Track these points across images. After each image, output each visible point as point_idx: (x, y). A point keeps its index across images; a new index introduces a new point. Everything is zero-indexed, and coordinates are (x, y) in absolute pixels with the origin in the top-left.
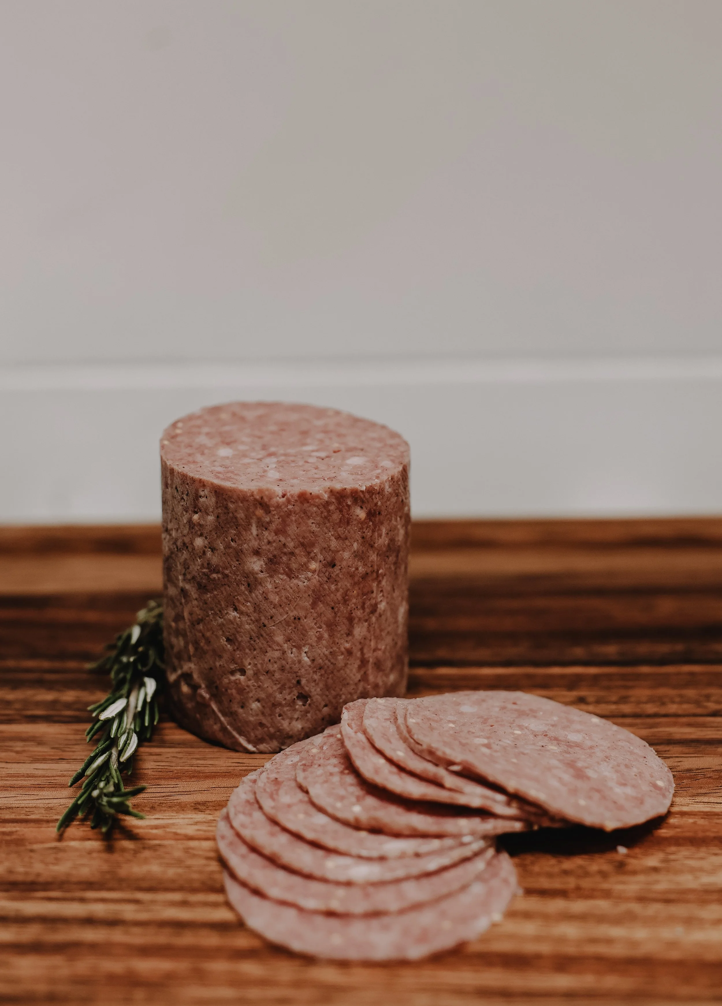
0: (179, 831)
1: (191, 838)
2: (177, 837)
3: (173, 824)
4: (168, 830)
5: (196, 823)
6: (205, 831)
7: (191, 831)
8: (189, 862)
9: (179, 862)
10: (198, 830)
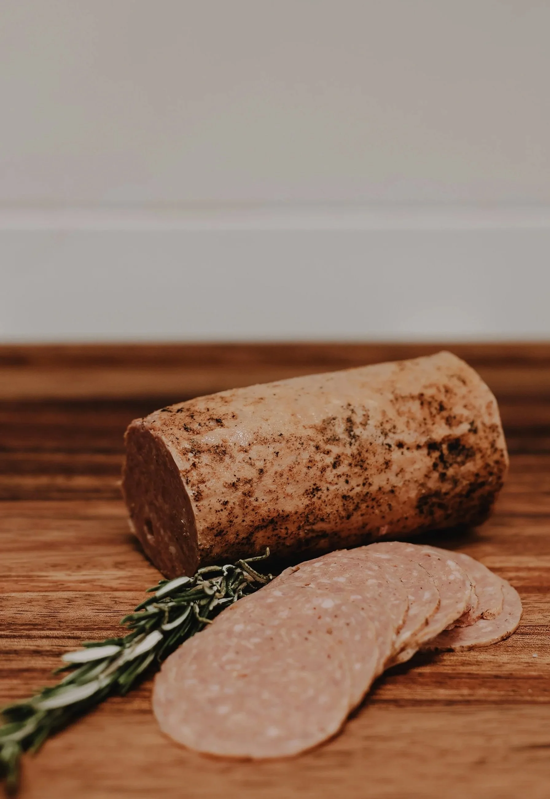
0: (104, 584)
1: (116, 590)
2: (103, 588)
3: (99, 579)
4: (95, 584)
5: (119, 578)
6: (127, 584)
7: (115, 584)
8: (117, 608)
9: (108, 608)
10: (121, 584)
